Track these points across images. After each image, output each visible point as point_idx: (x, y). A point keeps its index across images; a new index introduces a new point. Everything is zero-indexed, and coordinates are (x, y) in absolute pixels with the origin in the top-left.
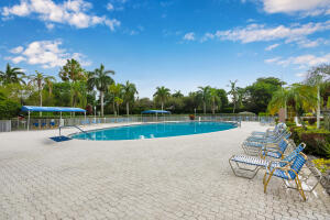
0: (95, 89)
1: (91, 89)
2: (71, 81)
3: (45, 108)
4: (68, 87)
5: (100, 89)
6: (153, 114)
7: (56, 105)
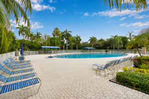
0: (64, 39)
1: (63, 39)
2: (56, 36)
3: (48, 47)
4: (55, 39)
5: (66, 39)
6: (87, 49)
7: (51, 46)
